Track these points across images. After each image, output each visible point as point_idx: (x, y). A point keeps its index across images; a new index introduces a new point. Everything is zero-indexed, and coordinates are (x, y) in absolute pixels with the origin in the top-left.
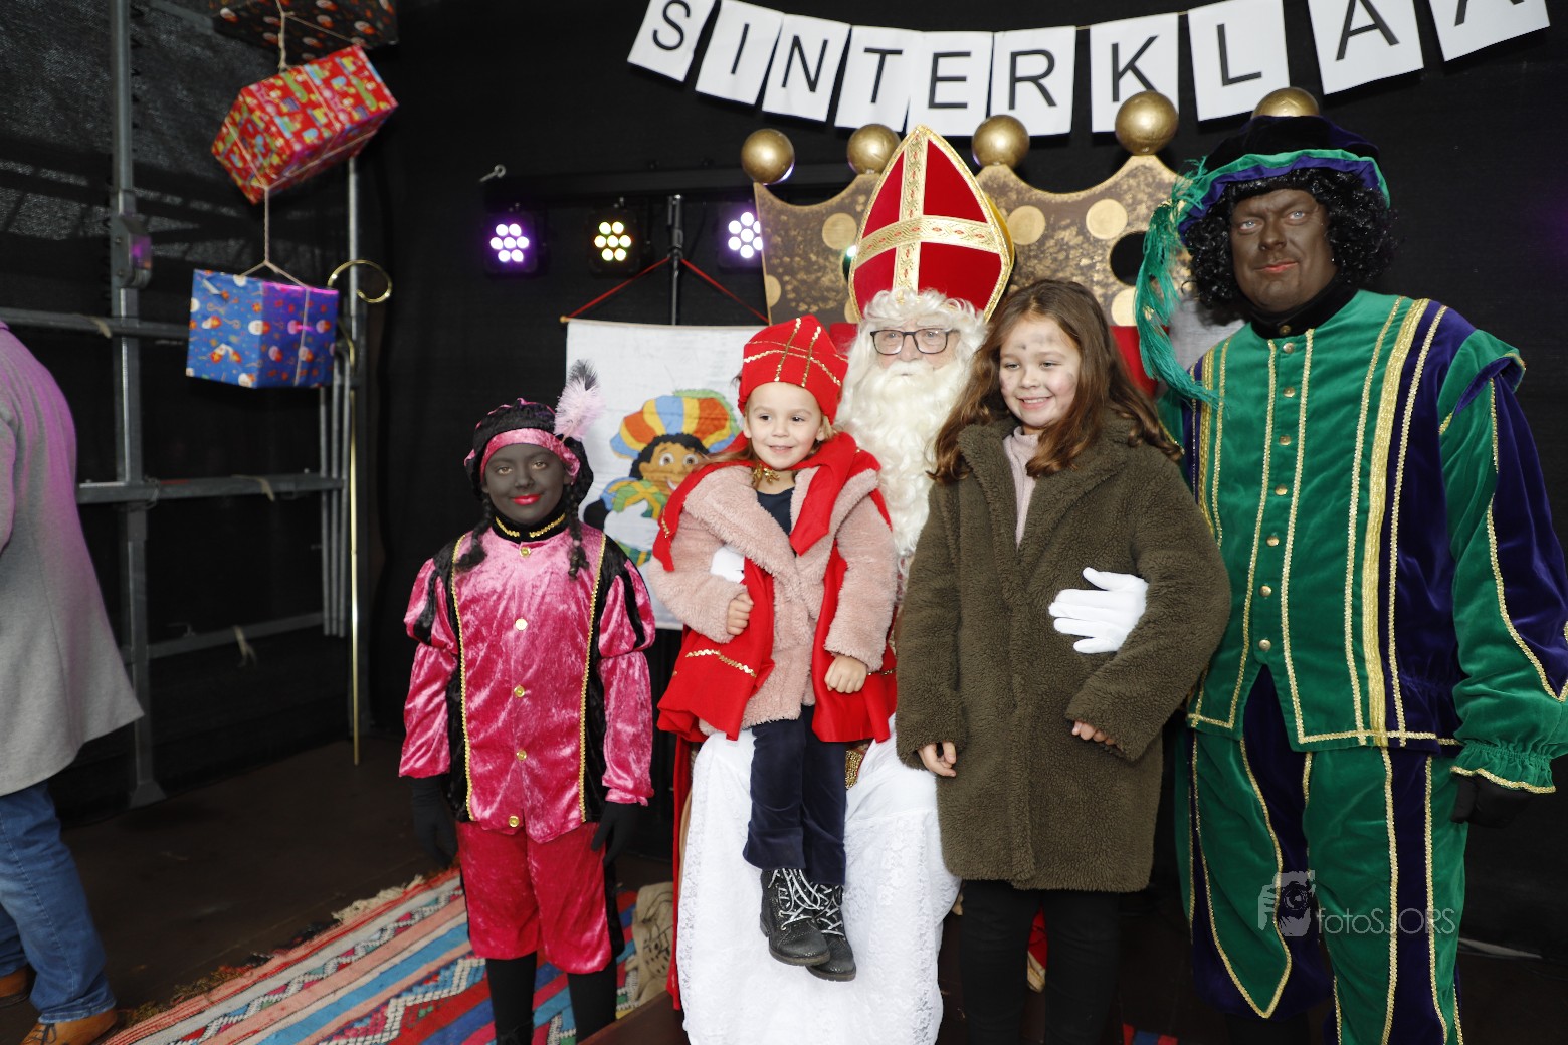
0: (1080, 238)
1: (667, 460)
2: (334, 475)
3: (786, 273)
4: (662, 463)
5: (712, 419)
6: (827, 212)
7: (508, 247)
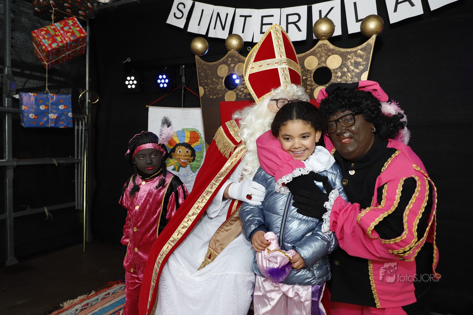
0: (303, 69)
1: (180, 152)
2: (79, 158)
3: (205, 85)
4: (178, 152)
5: (195, 138)
6: (219, 64)
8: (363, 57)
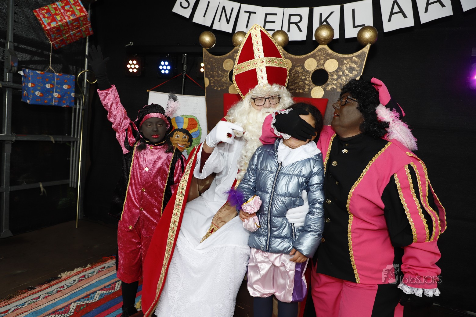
0: (302, 70)
1: (178, 137)
3: (211, 77)
4: (176, 137)
5: (192, 125)
6: (225, 58)
7: (132, 67)
8: (357, 63)
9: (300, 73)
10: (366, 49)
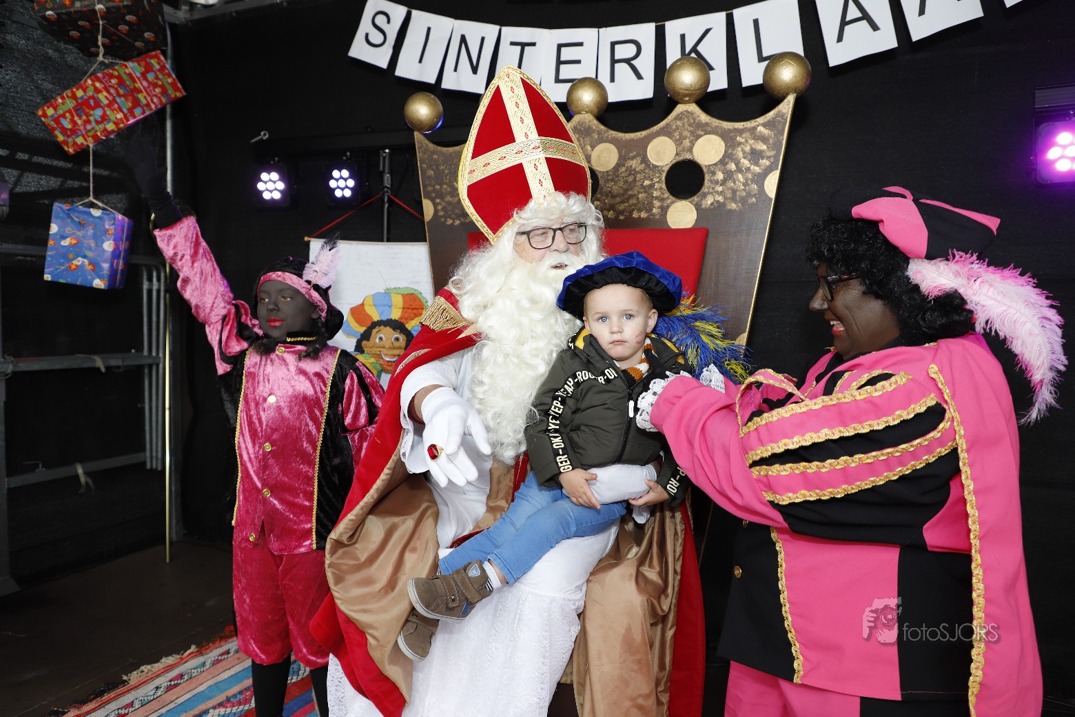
0: (644, 165)
1: (381, 339)
2: (154, 354)
3: (437, 197)
4: (377, 340)
5: (413, 309)
7: (270, 189)
8: (769, 140)
9: (639, 173)
10: (786, 107)
